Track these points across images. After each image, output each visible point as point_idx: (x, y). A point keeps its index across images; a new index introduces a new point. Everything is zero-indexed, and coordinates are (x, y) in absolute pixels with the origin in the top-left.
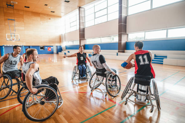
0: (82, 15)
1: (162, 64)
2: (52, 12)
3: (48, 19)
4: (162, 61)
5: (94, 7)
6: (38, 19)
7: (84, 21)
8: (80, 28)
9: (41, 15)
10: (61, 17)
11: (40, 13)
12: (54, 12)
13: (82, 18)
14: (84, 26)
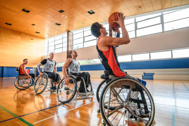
0: (70, 38)
1: (153, 79)
2: (36, 32)
3: (29, 39)
4: (153, 77)
5: (83, 32)
6: (19, 38)
7: (72, 44)
8: (68, 50)
9: (22, 35)
10: (44, 38)
11: (21, 32)
12: (39, 33)
13: (70, 41)
14: (72, 49)
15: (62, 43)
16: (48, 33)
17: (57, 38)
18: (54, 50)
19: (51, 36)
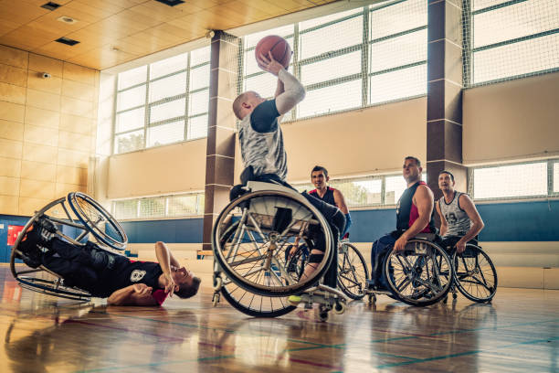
2: (61, 41)
10: (96, 70)
12: (73, 43)
15: (186, 95)
16: (116, 44)
17: (160, 66)
18: (142, 132)
19: (129, 58)
